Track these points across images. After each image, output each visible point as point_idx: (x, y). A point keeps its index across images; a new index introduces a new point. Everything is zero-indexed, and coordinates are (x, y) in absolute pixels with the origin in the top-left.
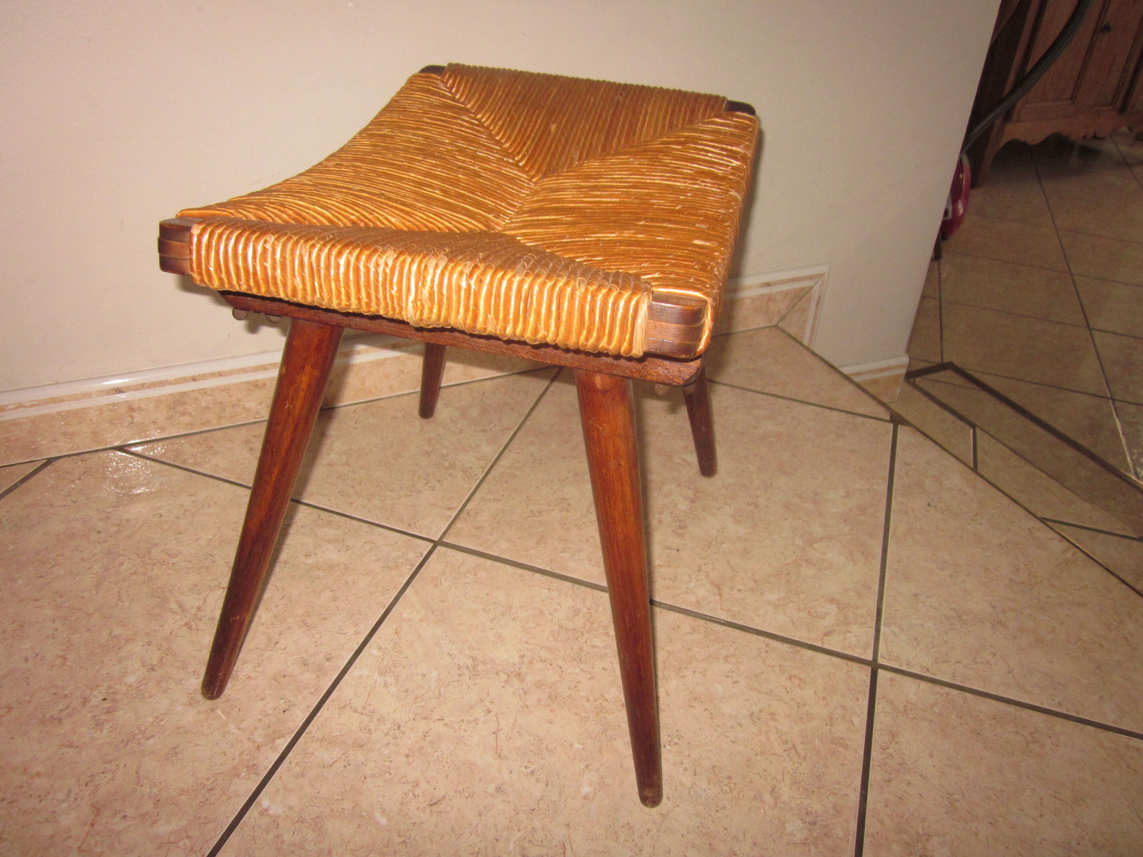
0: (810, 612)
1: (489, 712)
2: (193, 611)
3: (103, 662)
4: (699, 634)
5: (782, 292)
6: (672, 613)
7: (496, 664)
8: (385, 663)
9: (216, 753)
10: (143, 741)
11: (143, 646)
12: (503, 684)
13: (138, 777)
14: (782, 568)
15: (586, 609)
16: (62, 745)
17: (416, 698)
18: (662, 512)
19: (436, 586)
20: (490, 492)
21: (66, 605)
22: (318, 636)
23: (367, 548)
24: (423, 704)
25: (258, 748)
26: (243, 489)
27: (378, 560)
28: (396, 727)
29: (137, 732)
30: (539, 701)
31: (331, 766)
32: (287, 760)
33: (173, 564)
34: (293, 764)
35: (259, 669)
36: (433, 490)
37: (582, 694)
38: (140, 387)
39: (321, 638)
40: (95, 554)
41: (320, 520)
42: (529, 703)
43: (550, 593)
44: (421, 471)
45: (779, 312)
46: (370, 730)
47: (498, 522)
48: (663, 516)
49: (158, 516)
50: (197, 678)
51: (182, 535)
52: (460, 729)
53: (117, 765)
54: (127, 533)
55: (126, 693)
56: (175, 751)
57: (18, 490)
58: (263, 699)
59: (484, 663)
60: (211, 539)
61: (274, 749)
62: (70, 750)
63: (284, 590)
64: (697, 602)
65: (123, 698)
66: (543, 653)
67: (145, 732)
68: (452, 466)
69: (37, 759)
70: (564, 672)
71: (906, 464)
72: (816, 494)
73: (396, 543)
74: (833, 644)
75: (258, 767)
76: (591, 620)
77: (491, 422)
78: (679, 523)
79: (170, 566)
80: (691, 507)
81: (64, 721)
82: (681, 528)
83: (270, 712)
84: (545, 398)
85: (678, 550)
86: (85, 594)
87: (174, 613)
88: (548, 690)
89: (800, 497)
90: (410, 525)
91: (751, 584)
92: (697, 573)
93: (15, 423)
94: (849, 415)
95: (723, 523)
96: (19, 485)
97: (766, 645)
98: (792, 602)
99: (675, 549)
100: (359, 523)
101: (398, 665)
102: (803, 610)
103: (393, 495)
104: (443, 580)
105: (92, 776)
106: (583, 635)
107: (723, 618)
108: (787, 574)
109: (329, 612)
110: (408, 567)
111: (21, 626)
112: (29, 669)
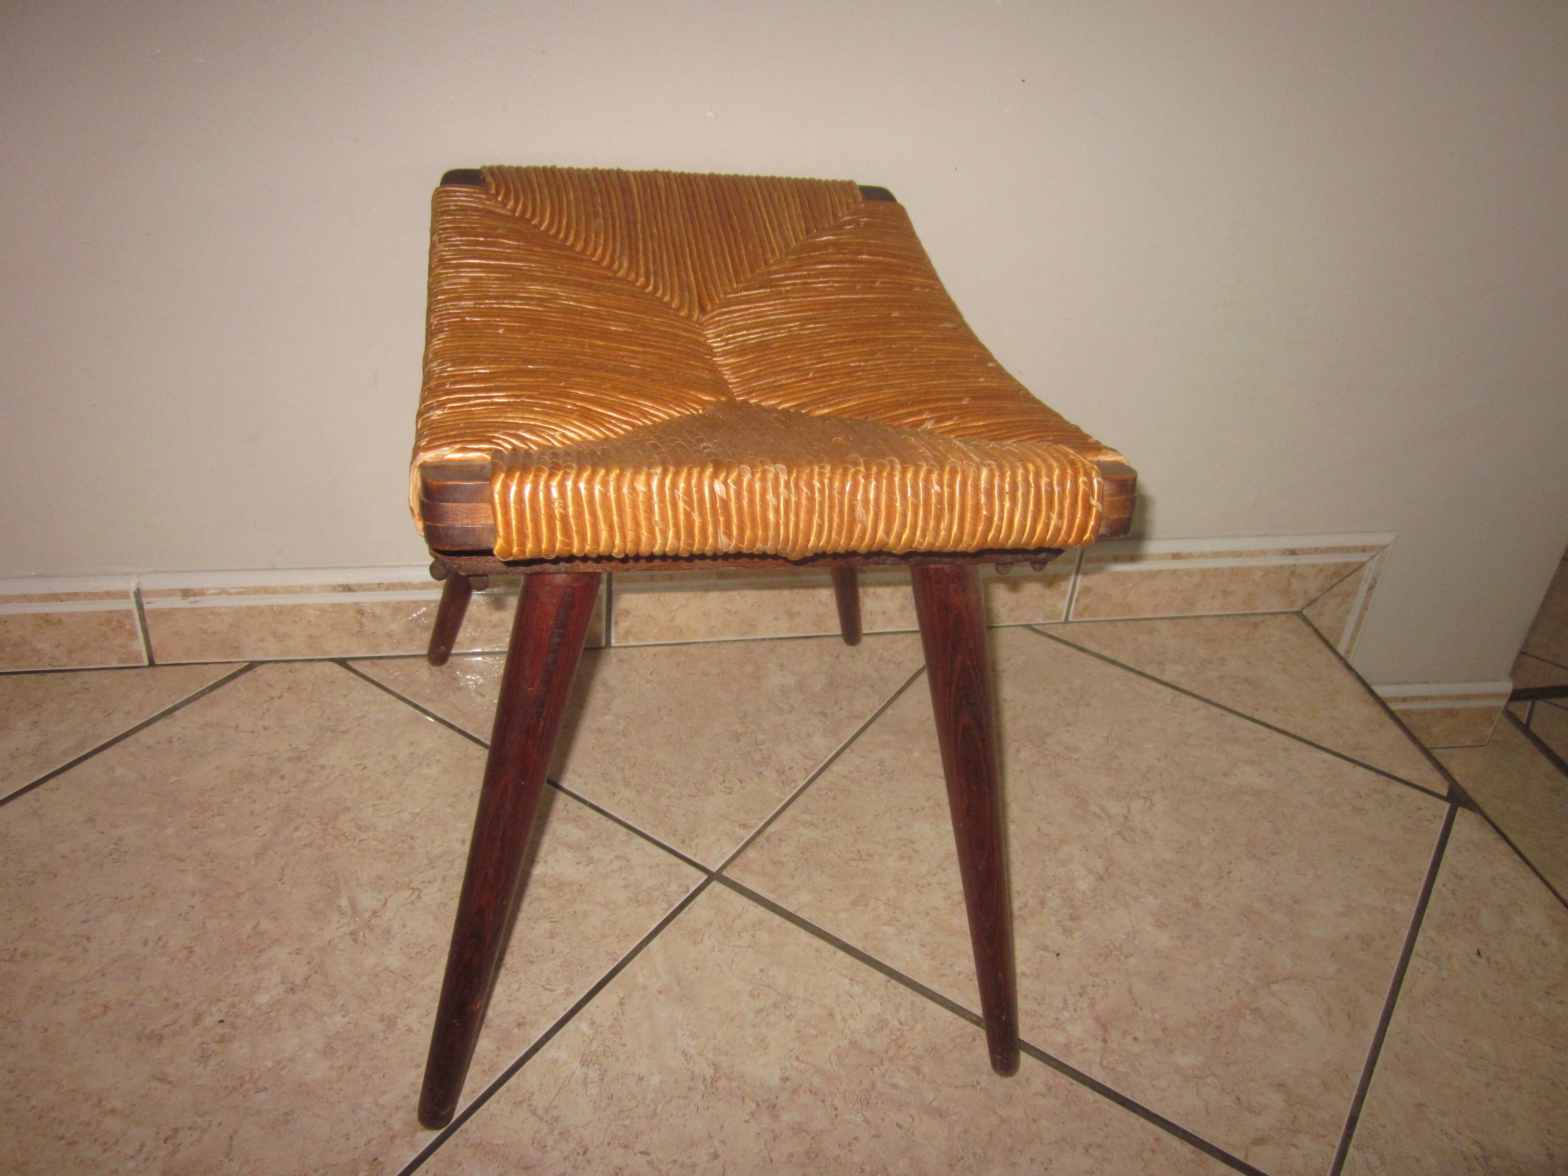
0: (1238, 1099)
1: (716, 1156)
2: (366, 915)
3: (235, 966)
4: (1056, 1098)
5: (1313, 566)
7: (745, 1082)
8: (594, 1046)
9: (336, 1134)
10: (252, 1093)
11: (290, 954)
12: (747, 1117)
13: (230, 1146)
14: (1212, 1015)
15: (897, 1024)
16: (153, 1076)
17: (621, 1111)
18: (1049, 888)
19: (695, 943)
20: (807, 810)
21: (215, 874)
22: (515, 986)
23: (616, 865)
24: (627, 1122)
26: (479, 747)
27: (625, 887)
28: (581, 1151)
29: (247, 1078)
30: (791, 1155)
33: (361, 841)
36: (730, 793)
37: (857, 1158)
38: (376, 586)
39: (519, 989)
40: (269, 808)
41: (565, 812)
42: (775, 1155)
43: (852, 985)
44: (720, 761)
45: (1305, 592)
46: (545, 1147)
47: (806, 860)
48: (1049, 895)
49: (362, 767)
50: (343, 1016)
51: (385, 801)
53: (210, 1121)
54: (317, 784)
55: (250, 1018)
56: (286, 1117)
57: (204, 700)
59: (729, 1078)
61: (412, 1145)
62: (160, 1086)
64: (1066, 1045)
65: (244, 1025)
67: (258, 1079)
68: (766, 760)
69: (117, 1089)
70: (839, 1119)
71: (1456, 876)
72: (1296, 902)
73: (658, 865)
74: (1264, 1160)
75: (382, 1169)
76: (900, 1042)
77: (836, 703)
78: (1070, 911)
79: (356, 843)
80: (1096, 888)
81: (165, 1042)
82: (1072, 919)
85: (1058, 955)
86: (241, 864)
87: (342, 913)
88: (808, 1141)
89: (1270, 901)
90: (683, 842)
91: (1158, 1033)
92: (1078, 997)
93: (214, 612)
94: (1382, 777)
95: (1139, 923)
96: (207, 693)
97: (1155, 1139)
98: (1214, 1075)
99: (1054, 952)
100: (616, 825)
101: (610, 1055)
102: (1228, 1093)
103: (672, 791)
104: (707, 935)
105: (176, 1129)
106: (882, 1064)
107: (1100, 1080)
108: (1219, 1027)
109: (540, 953)
110: (664, 906)
111: (153, 894)
112: (145, 958)
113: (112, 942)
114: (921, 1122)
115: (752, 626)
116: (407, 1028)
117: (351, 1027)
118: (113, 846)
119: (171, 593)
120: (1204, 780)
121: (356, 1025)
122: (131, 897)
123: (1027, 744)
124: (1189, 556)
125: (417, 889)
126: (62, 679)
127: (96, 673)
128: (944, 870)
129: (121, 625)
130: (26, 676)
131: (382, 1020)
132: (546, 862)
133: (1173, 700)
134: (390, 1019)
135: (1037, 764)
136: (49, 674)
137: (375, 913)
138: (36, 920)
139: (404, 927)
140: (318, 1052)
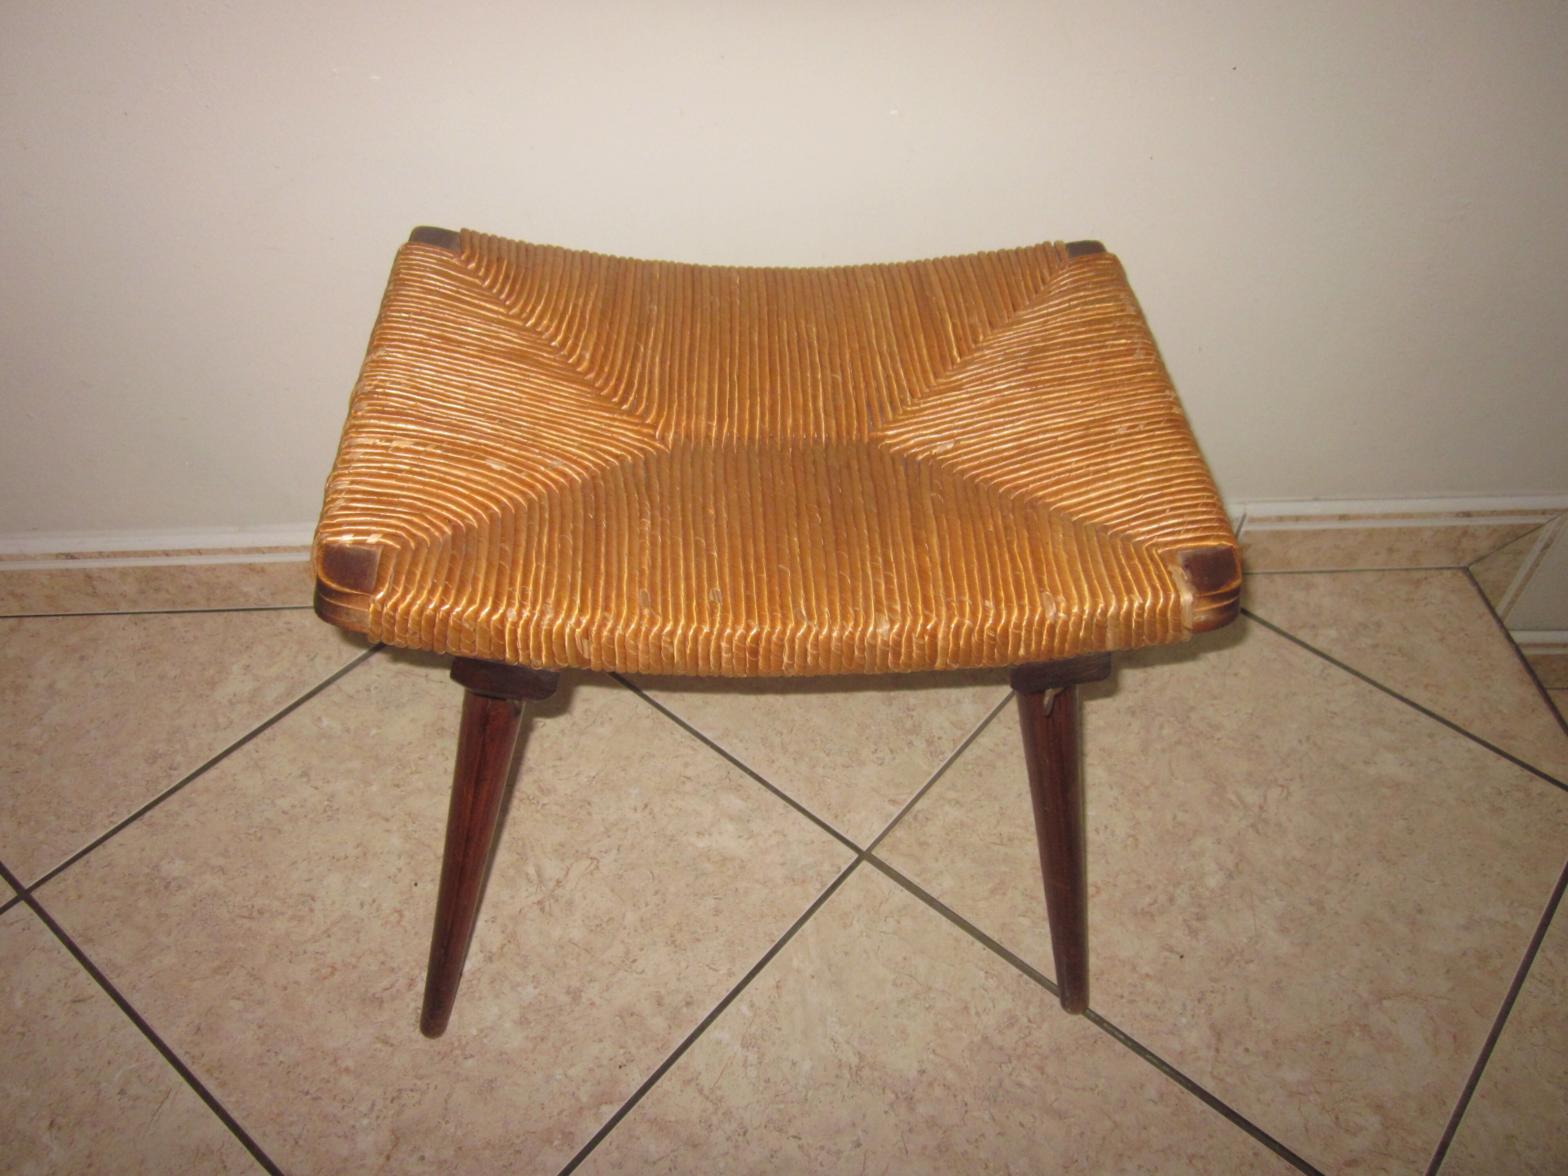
0: (1337, 1118)
1: (858, 1145)
2: (552, 884)
4: (1167, 1106)
5: (1488, 527)
6: (1140, 1060)
7: (887, 1073)
8: (754, 1028)
9: (533, 1103)
10: (461, 1058)
12: (887, 1108)
13: (446, 1109)
14: (1321, 1030)
15: (1026, 1020)
16: (377, 1038)
17: (777, 1095)
18: (1179, 883)
19: (845, 926)
20: (953, 786)
21: (416, 835)
22: (683, 964)
23: (775, 840)
24: (782, 1106)
25: (581, 1110)
26: (648, 705)
27: (783, 864)
28: (742, 1132)
30: (925, 1148)
31: (654, 1163)
32: (607, 1138)
33: (544, 805)
34: (614, 1146)
35: (606, 995)
36: (881, 764)
37: (982, 1155)
39: (687, 967)
41: (728, 780)
42: (910, 1147)
43: (986, 978)
44: (873, 728)
45: (1475, 550)
46: (710, 1126)
47: (950, 842)
48: (1179, 891)
50: (535, 988)
51: (562, 763)
52: (816, 1159)
53: (428, 1084)
56: (491, 1085)
58: (601, 1041)
59: (872, 1067)
60: (594, 777)
61: (596, 1118)
62: (384, 1048)
63: (660, 881)
64: (1180, 1052)
66: (950, 1075)
67: (465, 1047)
68: (915, 730)
70: (968, 1115)
72: (1420, 911)
73: (813, 842)
75: (574, 1138)
76: (1028, 1040)
78: (1198, 910)
79: (539, 808)
80: (1225, 885)
81: (385, 1005)
82: (1199, 919)
83: (605, 1062)
85: (1182, 957)
87: (530, 881)
88: (940, 1134)
89: (1393, 909)
90: (836, 817)
91: (1269, 1045)
92: (1196, 1003)
94: (1527, 773)
95: (1262, 927)
97: (1254, 1154)
98: (1318, 1093)
99: (1178, 953)
100: (775, 797)
101: (767, 1038)
102: (1328, 1111)
103: (827, 759)
104: (856, 919)
105: (400, 1090)
106: (1010, 1062)
107: (1209, 1090)
108: (1327, 1042)
109: (705, 930)
110: (818, 886)
111: (365, 854)
112: (362, 920)
113: (334, 903)
114: (1042, 1122)
116: (590, 1002)
117: (542, 998)
118: (326, 803)
120: (1344, 767)
121: (546, 997)
122: (346, 857)
123: (1172, 719)
124: (1358, 517)
125: (595, 859)
126: (267, 618)
130: (235, 613)
131: (568, 993)
132: (710, 835)
133: (1322, 671)
134: (575, 993)
135: (1179, 742)
136: (255, 613)
137: (558, 882)
138: (267, 877)
139: (585, 898)
140: (515, 1022)
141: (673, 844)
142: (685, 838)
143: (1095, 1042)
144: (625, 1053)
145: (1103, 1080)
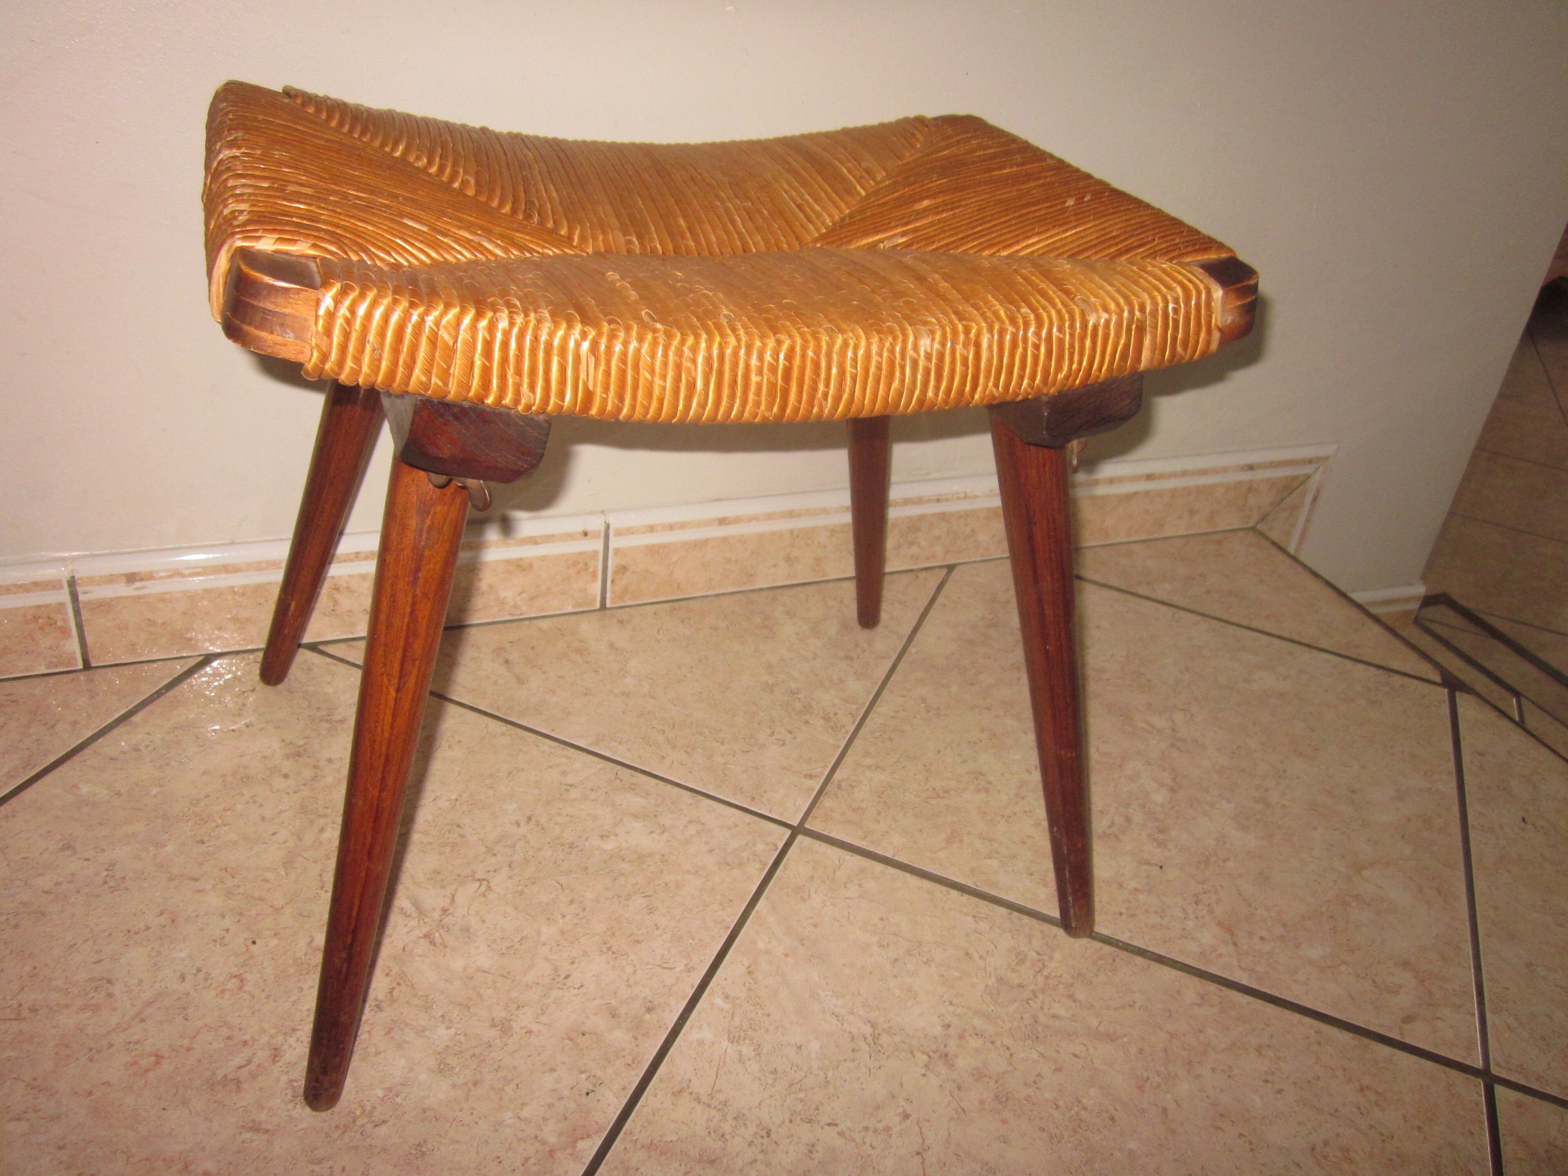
0: (1374, 982)
1: (906, 1116)
2: (437, 915)
4: (1212, 1006)
5: (1268, 480)
6: (1166, 970)
7: (908, 1035)
8: (737, 1021)
9: (485, 1158)
10: (369, 1128)
12: (923, 1071)
14: (1321, 906)
15: (1034, 954)
16: (243, 1127)
17: (791, 1085)
18: (1128, 804)
19: (803, 900)
20: (867, 754)
21: (241, 890)
22: (630, 970)
23: (692, 830)
25: (552, 1152)
26: (499, 723)
27: (711, 851)
28: (764, 1133)
29: (358, 1112)
30: (982, 1102)
35: (543, 1019)
36: (783, 745)
37: (1047, 1095)
38: (353, 556)
39: (635, 972)
40: (281, 812)
41: (618, 781)
42: (965, 1105)
43: (977, 922)
44: (761, 714)
45: (1259, 508)
46: (723, 1135)
47: (885, 803)
48: (1131, 811)
50: (448, 1028)
52: (865, 1143)
53: (331, 1168)
54: (328, 780)
56: (420, 1150)
57: (162, 701)
58: (552, 1070)
59: (889, 1032)
60: (456, 800)
61: (576, 1157)
62: (255, 1137)
63: (572, 890)
64: (1201, 953)
66: (978, 1022)
67: (371, 1112)
68: (807, 708)
69: (203, 1149)
70: (1015, 1058)
71: (1478, 753)
72: (1354, 792)
73: (736, 826)
74: (1416, 1036)
76: (1045, 972)
78: (1157, 824)
80: (1171, 799)
81: (245, 1086)
82: (1162, 832)
83: (566, 1093)
84: (932, 613)
85: (1161, 867)
86: (269, 875)
87: (407, 916)
88: (992, 1085)
89: (1330, 794)
90: (753, 799)
91: (1280, 930)
92: (1194, 906)
93: (162, 598)
94: (1381, 672)
95: (1223, 829)
96: (163, 694)
97: (1316, 1032)
98: (1344, 963)
99: (1156, 865)
100: (676, 790)
101: (757, 1028)
102: (1363, 978)
103: (723, 748)
104: (813, 890)
106: (1036, 997)
107: (1245, 982)
108: (1330, 917)
109: (644, 931)
110: (758, 866)
111: (173, 921)
112: (188, 994)
113: (141, 981)
114: (1096, 1049)
115: (751, 575)
116: (525, 1030)
117: (462, 1038)
118: (105, 873)
119: (111, 579)
120: (1229, 688)
121: (465, 1035)
122: (148, 928)
124: (1161, 476)
125: (484, 880)
127: (22, 682)
128: (1023, 798)
129: (51, 622)
131: (493, 1026)
132: (616, 835)
133: (1172, 616)
134: (503, 1024)
137: (444, 911)
138: (35, 968)
139: (484, 921)
140: (434, 1072)
141: (574, 851)
142: (587, 843)
143: (1114, 960)
144: (589, 1077)
145: (1138, 995)
